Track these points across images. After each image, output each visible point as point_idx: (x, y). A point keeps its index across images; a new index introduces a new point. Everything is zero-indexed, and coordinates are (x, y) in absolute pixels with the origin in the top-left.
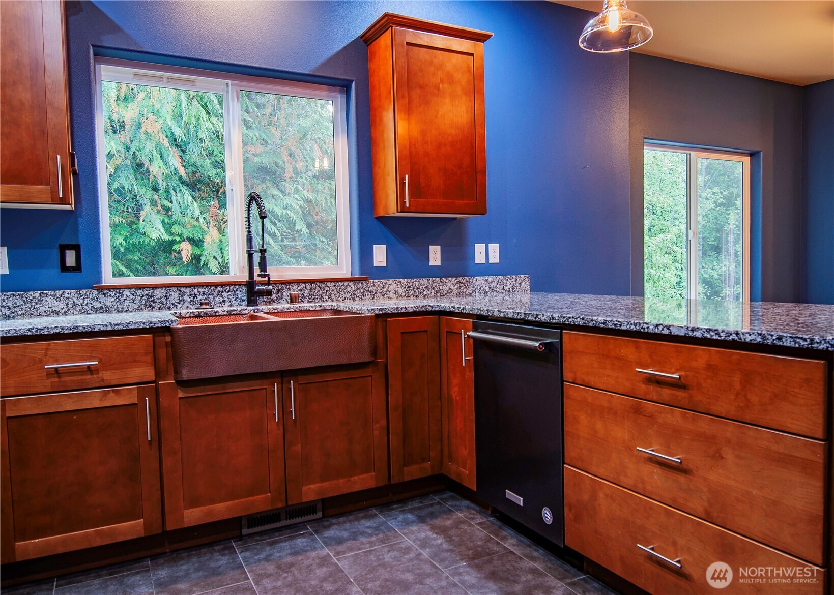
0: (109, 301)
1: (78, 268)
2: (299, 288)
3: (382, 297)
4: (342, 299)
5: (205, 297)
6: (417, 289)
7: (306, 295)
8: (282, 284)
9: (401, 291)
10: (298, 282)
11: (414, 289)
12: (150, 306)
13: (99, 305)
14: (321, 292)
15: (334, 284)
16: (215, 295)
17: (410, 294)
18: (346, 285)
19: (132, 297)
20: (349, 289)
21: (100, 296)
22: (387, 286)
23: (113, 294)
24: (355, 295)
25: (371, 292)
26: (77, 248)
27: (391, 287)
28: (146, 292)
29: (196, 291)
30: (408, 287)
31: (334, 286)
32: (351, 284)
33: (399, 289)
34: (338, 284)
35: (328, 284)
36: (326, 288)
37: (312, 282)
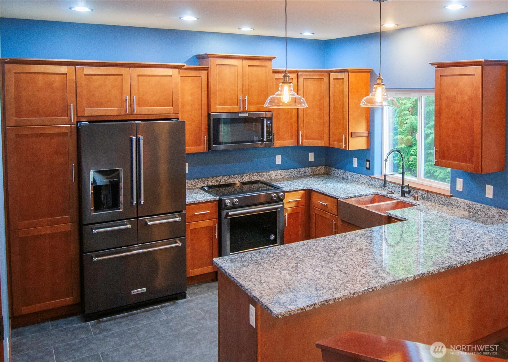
0: (373, 182)
1: (369, 169)
2: (423, 193)
3: (456, 208)
4: (439, 203)
5: (395, 188)
6: (475, 209)
7: (426, 197)
8: (417, 189)
9: (466, 208)
10: (423, 190)
11: (473, 208)
12: (382, 187)
13: (371, 183)
14: (431, 198)
15: (436, 195)
16: (398, 188)
17: (471, 211)
18: (441, 197)
19: (378, 182)
20: (442, 199)
21: (371, 180)
22: (459, 203)
23: (374, 180)
24: (445, 203)
25: (452, 204)
26: (369, 161)
27: (461, 204)
28: (381, 182)
29: (392, 185)
30: (470, 207)
31: (436, 196)
32: (443, 197)
33: (465, 206)
34: (438, 195)
35: (434, 194)
36: (433, 196)
37: (428, 191)
